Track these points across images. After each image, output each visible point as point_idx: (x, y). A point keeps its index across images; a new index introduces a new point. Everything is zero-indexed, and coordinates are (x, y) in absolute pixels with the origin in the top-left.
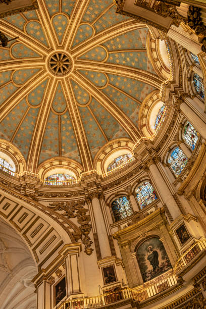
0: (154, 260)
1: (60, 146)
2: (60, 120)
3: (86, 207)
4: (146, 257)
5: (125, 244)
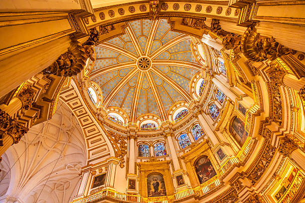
0: (156, 187)
1: (123, 103)
2: (129, 90)
3: (126, 141)
4: (152, 183)
5: (143, 171)
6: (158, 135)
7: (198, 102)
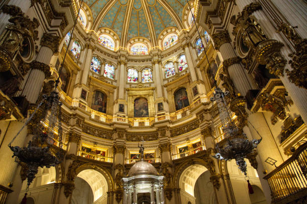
6: (147, 60)
7: (188, 32)
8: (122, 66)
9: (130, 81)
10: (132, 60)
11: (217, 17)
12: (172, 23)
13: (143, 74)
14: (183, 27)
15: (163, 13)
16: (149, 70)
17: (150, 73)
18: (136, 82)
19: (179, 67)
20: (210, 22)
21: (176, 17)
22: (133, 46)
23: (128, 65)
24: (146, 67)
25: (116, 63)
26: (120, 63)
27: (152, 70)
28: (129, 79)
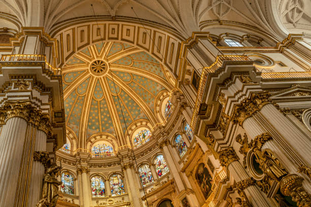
6: (115, 164)
7: (164, 127)
8: (84, 174)
9: (96, 194)
10: (95, 165)
11: (216, 130)
12: (142, 115)
13: (111, 183)
14: (156, 120)
15: (130, 104)
16: (119, 176)
17: (120, 180)
18: (103, 196)
19: (157, 171)
20: (211, 136)
21: (146, 108)
22: (94, 145)
23: (91, 173)
24: (115, 173)
25: (75, 171)
26: (80, 171)
27: (123, 177)
28: (94, 193)
